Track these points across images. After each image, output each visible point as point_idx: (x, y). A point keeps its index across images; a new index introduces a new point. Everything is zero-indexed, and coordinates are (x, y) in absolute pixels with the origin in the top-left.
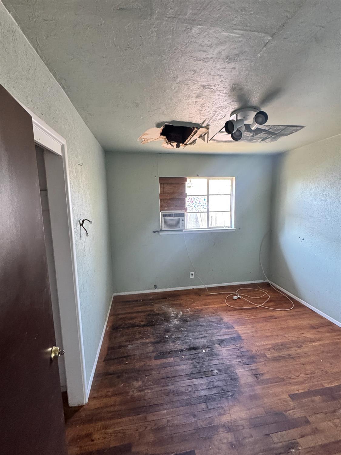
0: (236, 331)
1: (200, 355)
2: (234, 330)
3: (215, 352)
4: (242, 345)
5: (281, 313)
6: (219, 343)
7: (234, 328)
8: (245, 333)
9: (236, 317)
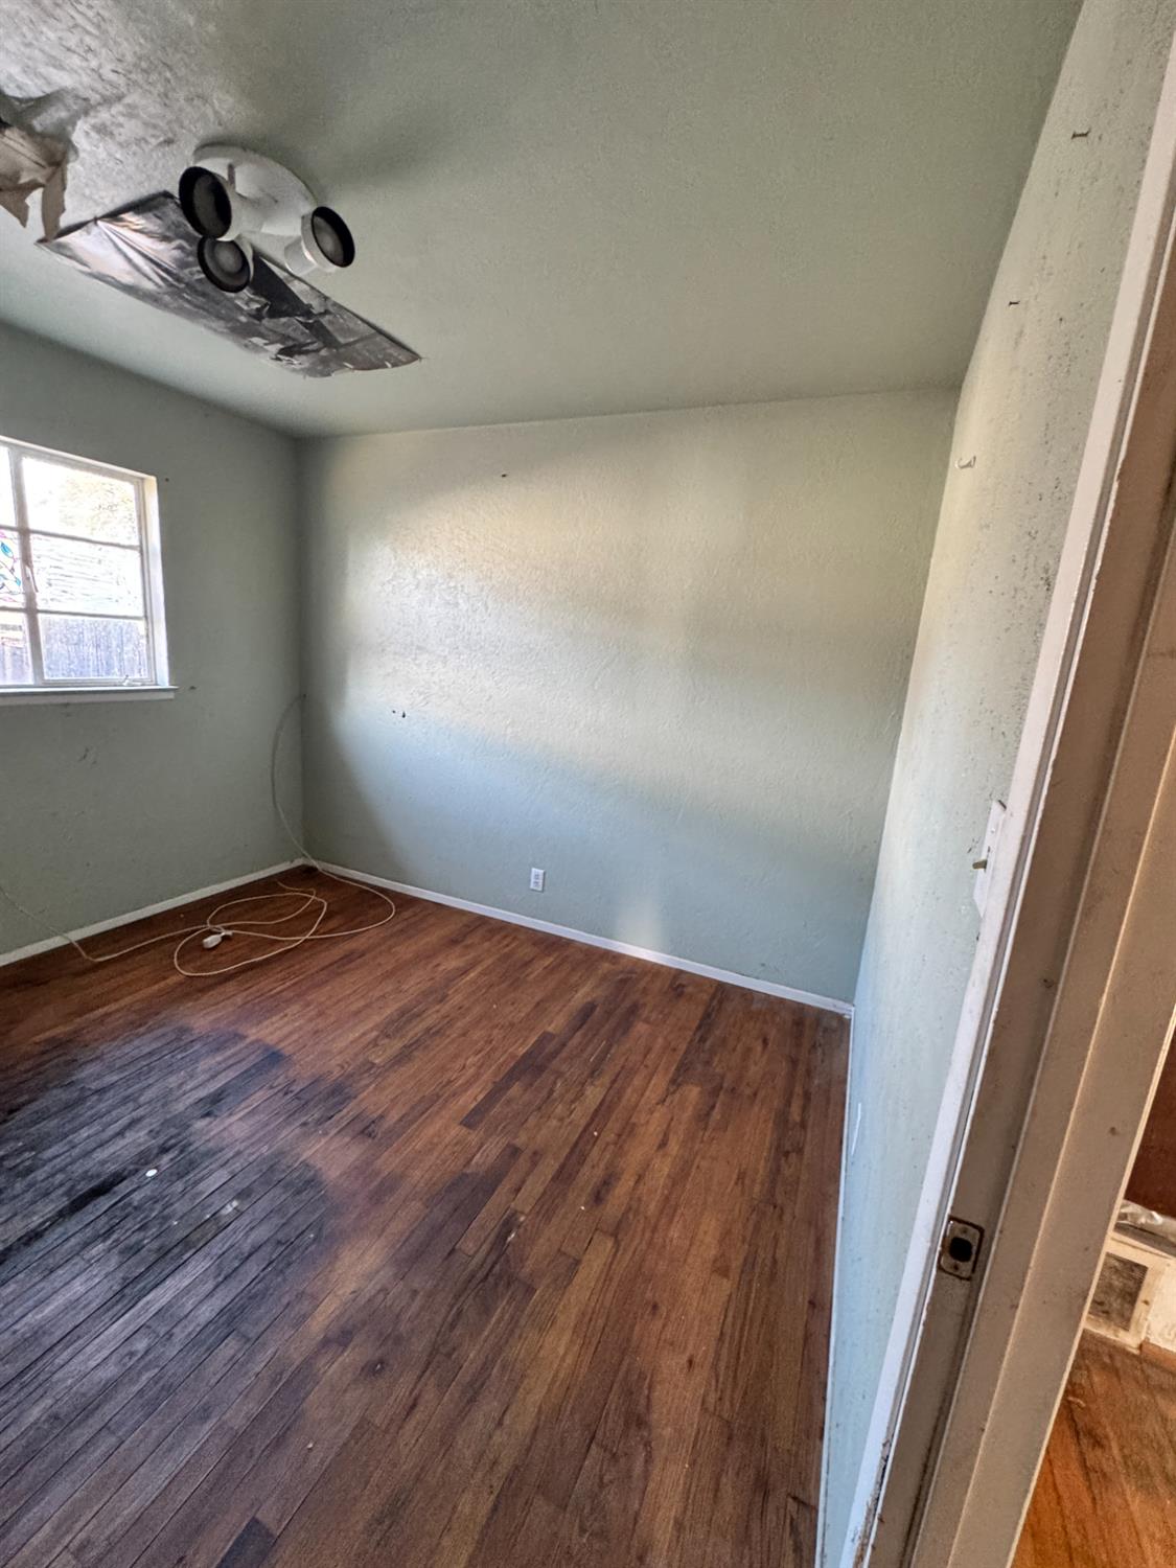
0: (257, 1041)
1: (137, 1197)
2: (248, 1041)
3: (202, 1149)
4: (291, 1074)
5: (369, 935)
6: (204, 1111)
7: (244, 1037)
8: (286, 1037)
9: (239, 1000)
